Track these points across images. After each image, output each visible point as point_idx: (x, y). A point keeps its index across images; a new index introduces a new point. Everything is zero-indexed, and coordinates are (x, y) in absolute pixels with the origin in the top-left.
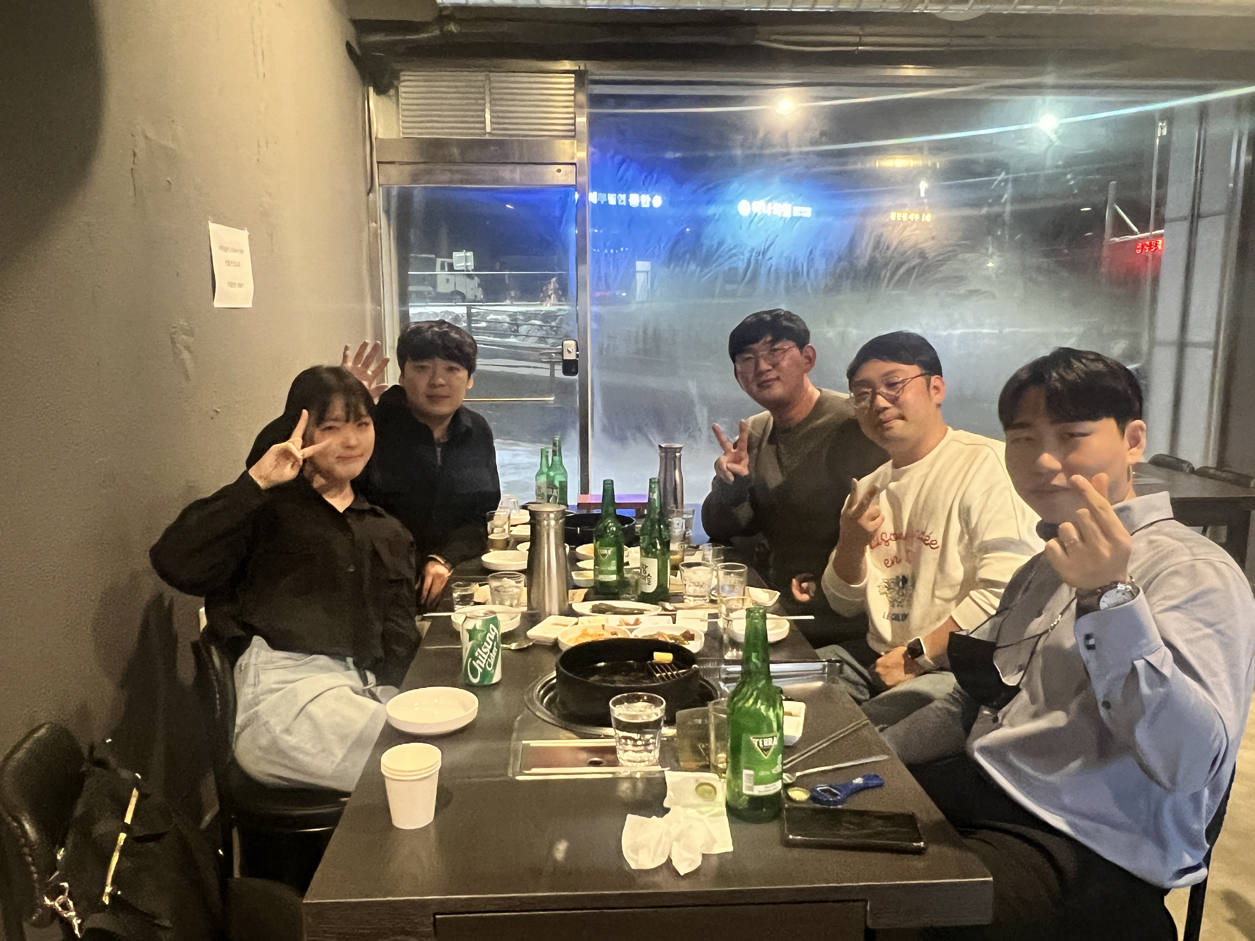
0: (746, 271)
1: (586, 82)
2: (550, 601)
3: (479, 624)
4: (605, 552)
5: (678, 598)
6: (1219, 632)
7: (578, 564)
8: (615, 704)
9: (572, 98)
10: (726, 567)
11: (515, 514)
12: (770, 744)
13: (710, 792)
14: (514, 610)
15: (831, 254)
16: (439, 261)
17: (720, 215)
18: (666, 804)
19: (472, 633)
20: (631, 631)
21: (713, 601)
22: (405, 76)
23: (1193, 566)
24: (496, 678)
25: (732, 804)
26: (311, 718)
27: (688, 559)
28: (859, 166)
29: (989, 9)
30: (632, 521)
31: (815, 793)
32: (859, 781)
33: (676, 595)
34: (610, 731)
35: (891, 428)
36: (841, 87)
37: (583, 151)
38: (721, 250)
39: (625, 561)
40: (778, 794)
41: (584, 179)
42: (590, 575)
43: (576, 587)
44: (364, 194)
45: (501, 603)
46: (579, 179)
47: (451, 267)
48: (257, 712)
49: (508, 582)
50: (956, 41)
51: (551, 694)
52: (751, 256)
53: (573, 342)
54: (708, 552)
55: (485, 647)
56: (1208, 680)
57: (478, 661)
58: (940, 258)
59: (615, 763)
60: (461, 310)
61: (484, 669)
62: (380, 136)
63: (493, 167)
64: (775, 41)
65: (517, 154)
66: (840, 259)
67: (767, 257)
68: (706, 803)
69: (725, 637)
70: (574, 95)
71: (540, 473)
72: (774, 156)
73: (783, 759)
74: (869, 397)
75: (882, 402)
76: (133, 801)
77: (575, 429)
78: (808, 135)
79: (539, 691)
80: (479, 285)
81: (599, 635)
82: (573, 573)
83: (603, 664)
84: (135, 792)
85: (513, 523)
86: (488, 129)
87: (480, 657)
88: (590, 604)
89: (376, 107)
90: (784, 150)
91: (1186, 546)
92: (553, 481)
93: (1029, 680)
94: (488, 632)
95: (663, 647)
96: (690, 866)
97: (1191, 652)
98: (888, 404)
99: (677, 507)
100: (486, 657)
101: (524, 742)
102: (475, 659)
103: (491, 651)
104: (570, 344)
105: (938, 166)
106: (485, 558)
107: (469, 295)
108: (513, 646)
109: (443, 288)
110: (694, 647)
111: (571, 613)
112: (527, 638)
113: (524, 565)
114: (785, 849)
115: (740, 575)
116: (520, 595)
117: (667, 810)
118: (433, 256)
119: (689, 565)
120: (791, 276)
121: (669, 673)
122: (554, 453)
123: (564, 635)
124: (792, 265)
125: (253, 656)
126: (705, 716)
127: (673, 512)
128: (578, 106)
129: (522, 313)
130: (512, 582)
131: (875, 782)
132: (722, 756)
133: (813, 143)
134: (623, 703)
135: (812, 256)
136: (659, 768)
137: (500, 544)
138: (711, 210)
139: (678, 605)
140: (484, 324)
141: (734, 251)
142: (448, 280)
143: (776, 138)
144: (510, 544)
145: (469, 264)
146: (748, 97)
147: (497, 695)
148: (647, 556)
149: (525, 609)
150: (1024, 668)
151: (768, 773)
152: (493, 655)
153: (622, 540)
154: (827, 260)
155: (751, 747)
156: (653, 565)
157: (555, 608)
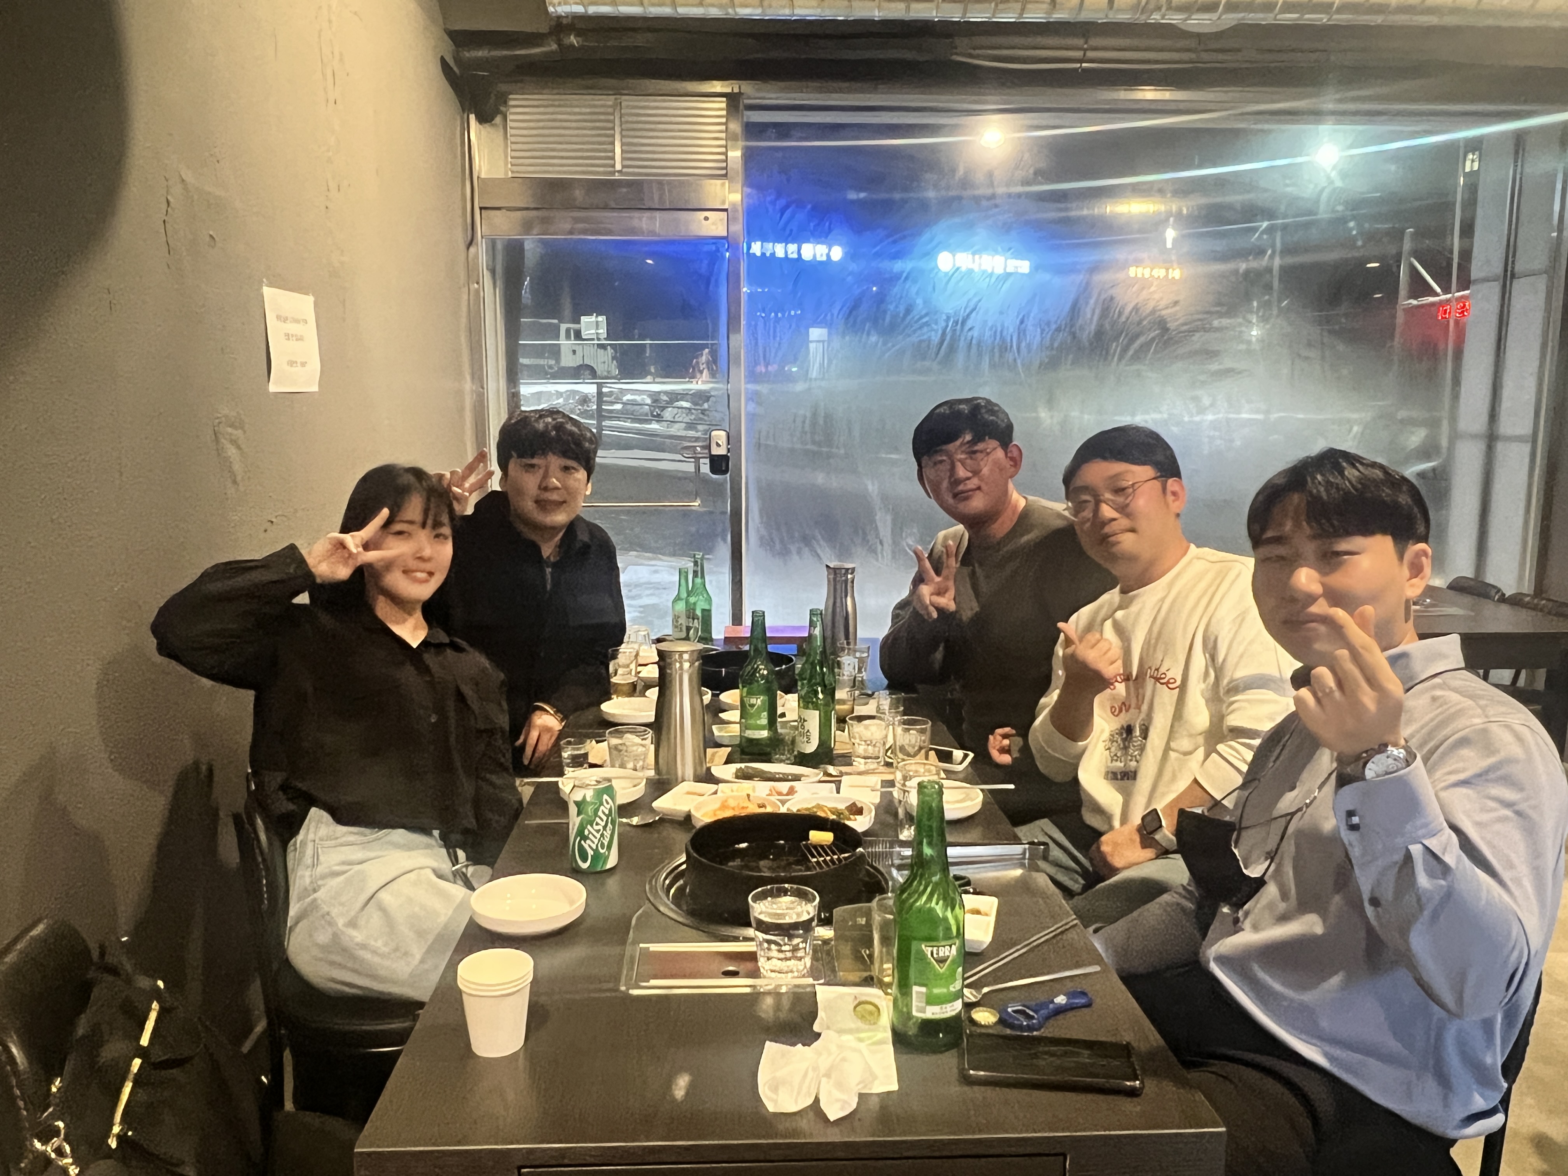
0: (941, 343)
1: (741, 107)
2: (683, 765)
3: (589, 794)
4: (753, 701)
5: (846, 759)
6: (1519, 813)
7: (721, 715)
8: (756, 899)
9: (723, 128)
10: (905, 723)
11: (644, 650)
12: (947, 954)
13: (871, 1013)
14: (640, 774)
15: (1048, 324)
16: (563, 327)
17: (909, 274)
18: (816, 1028)
19: (580, 805)
20: (783, 802)
21: (889, 765)
22: (514, 100)
23: (1485, 731)
24: (612, 862)
25: (900, 1027)
26: (382, 909)
27: (860, 710)
28: (1085, 212)
29: (1243, 19)
30: (792, 660)
31: (1005, 1016)
32: (1061, 1000)
33: (843, 756)
34: (750, 932)
35: (1119, 543)
36: (1061, 114)
37: (736, 192)
38: (909, 318)
39: (779, 712)
40: (957, 1017)
41: (738, 228)
42: (735, 729)
43: (719, 745)
44: (462, 246)
45: (623, 766)
46: (732, 229)
47: (578, 335)
48: (315, 900)
49: (631, 739)
50: (1205, 56)
51: (681, 882)
52: (947, 326)
53: (723, 433)
54: (884, 700)
55: (597, 824)
56: (1506, 875)
57: (588, 842)
58: (1185, 328)
59: (755, 974)
60: (590, 389)
61: (596, 851)
62: (483, 176)
63: (625, 214)
64: (977, 57)
65: (656, 197)
66: (1058, 330)
67: (967, 328)
68: (867, 1027)
69: (901, 812)
70: (726, 124)
71: (678, 598)
72: (977, 199)
73: (964, 972)
74: (1091, 506)
75: (1107, 511)
76: (153, 1016)
77: (725, 540)
78: (1020, 174)
79: (665, 879)
80: (613, 358)
81: (743, 808)
82: (714, 727)
83: (744, 845)
84: (155, 1005)
85: (641, 662)
86: (618, 167)
87: (591, 836)
88: (734, 767)
89: (479, 138)
90: (989, 192)
91: (1478, 705)
92: (694, 610)
93: (1278, 870)
94: (601, 804)
95: (821, 824)
96: (842, 1109)
97: (1483, 838)
98: (1114, 514)
99: (848, 644)
100: (598, 836)
101: (641, 945)
102: (585, 838)
103: (605, 828)
104: (720, 436)
105: (1185, 211)
106: (605, 707)
107: (600, 369)
108: (635, 821)
109: (568, 361)
110: (860, 824)
111: (708, 778)
112: (653, 811)
113: (650, 717)
114: (966, 1089)
115: (922, 731)
116: (646, 755)
117: (818, 1035)
118: (556, 321)
119: (860, 719)
120: (996, 350)
121: (828, 858)
122: (695, 573)
123: (697, 809)
124: (998, 338)
125: (312, 830)
126: (868, 914)
127: (843, 649)
128: (731, 137)
129: (666, 393)
130: (637, 740)
131: (1082, 1001)
132: (888, 966)
133: (1026, 182)
134: (766, 898)
135: (1023, 326)
136: (810, 981)
137: (625, 689)
138: (898, 266)
139: (844, 769)
140: (618, 407)
141: (924, 320)
142: (574, 352)
143: (980, 177)
144: (635, 689)
145: (600, 331)
146: (944, 126)
147: (612, 884)
148: (807, 708)
149: (651, 773)
150: (1271, 856)
151: (945, 990)
152: (607, 834)
153: (775, 685)
154: (1042, 331)
155: (922, 957)
156: (813, 718)
157: (689, 772)
